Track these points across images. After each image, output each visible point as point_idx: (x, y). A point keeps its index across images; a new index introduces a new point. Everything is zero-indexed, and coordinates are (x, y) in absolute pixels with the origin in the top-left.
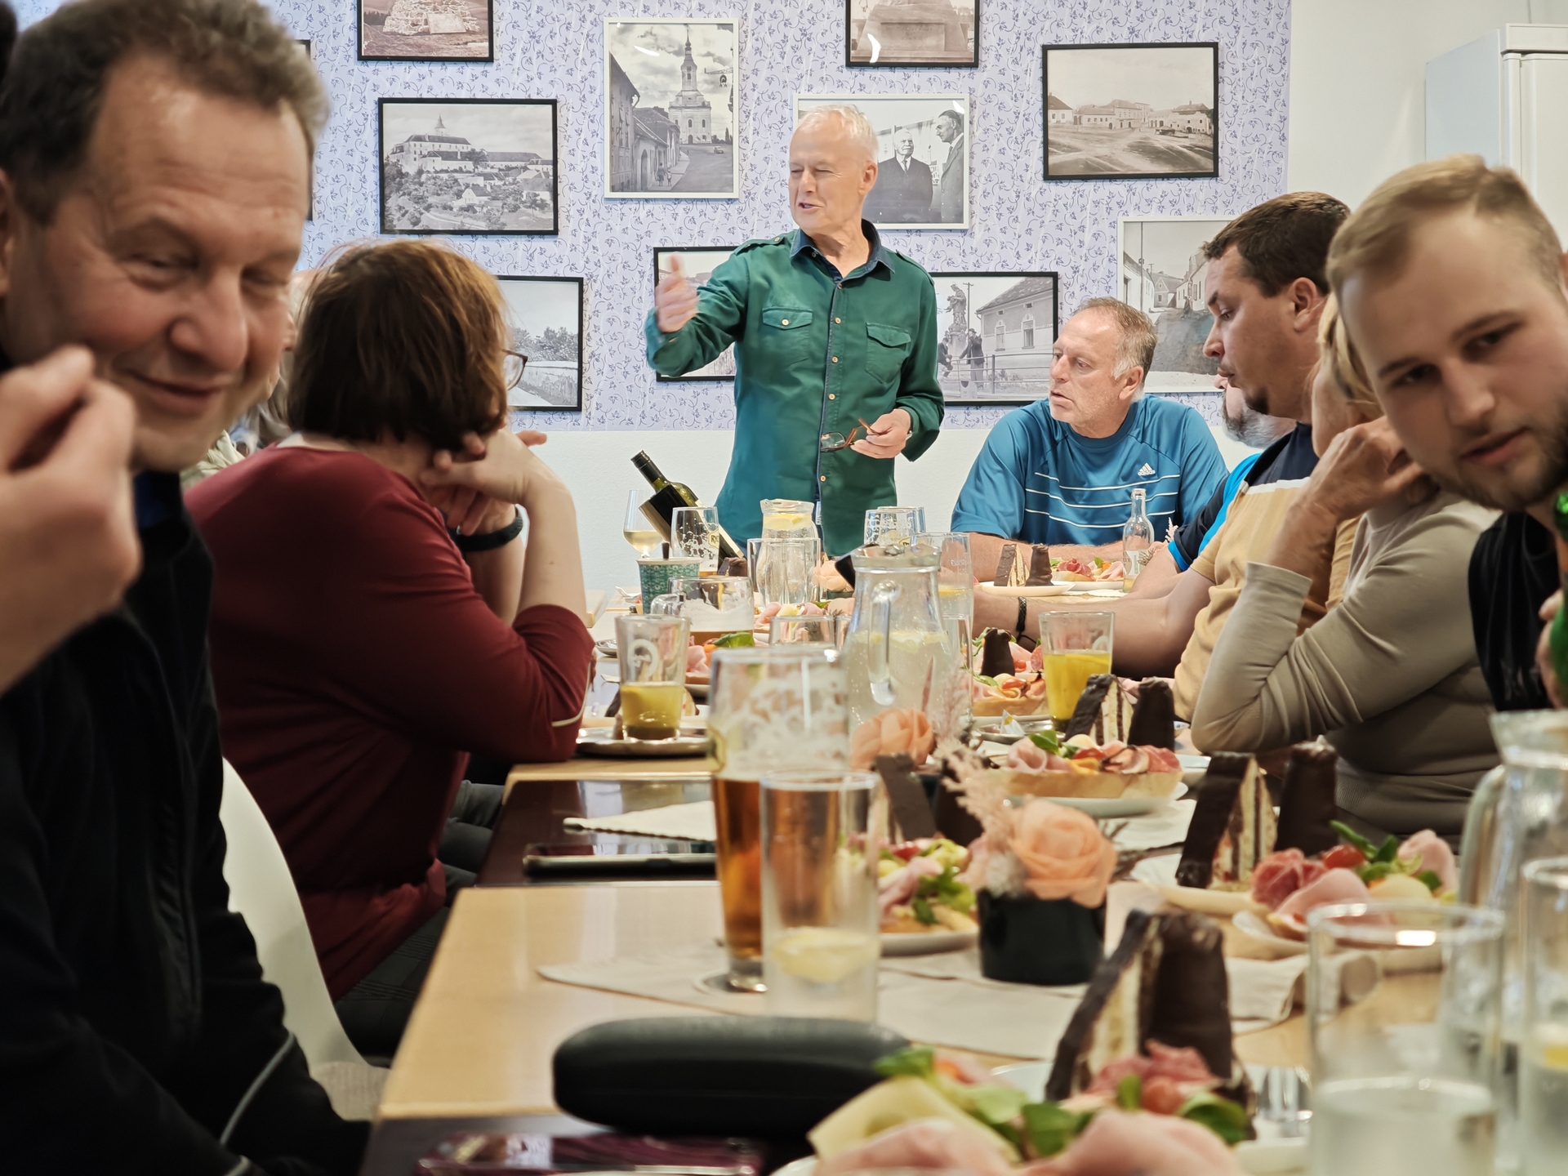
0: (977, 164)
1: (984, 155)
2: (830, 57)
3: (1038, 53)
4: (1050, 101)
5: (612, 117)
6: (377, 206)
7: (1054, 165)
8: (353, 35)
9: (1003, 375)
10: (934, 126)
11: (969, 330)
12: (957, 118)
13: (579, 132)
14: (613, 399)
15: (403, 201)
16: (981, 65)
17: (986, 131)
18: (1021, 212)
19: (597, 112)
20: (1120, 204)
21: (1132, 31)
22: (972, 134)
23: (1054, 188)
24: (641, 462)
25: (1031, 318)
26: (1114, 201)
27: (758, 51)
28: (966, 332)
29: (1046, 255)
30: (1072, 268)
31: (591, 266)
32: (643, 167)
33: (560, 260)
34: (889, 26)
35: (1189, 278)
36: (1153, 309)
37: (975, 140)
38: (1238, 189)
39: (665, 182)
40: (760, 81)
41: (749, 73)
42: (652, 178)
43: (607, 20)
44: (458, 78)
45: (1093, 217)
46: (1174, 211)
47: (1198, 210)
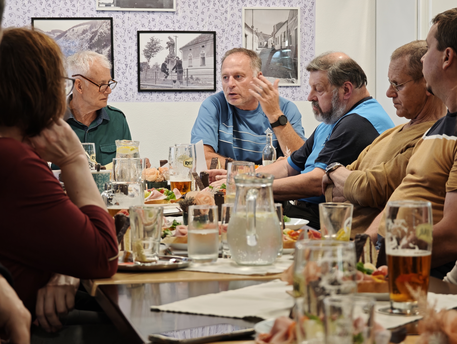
9: (192, 78)
11: (176, 57)
18: (199, 4)
20: (243, 1)
25: (204, 52)
28: (175, 58)
29: (210, 24)
30: (222, 30)
35: (273, 35)
36: (258, 49)
45: (231, 7)
46: (267, 5)
47: (277, 4)
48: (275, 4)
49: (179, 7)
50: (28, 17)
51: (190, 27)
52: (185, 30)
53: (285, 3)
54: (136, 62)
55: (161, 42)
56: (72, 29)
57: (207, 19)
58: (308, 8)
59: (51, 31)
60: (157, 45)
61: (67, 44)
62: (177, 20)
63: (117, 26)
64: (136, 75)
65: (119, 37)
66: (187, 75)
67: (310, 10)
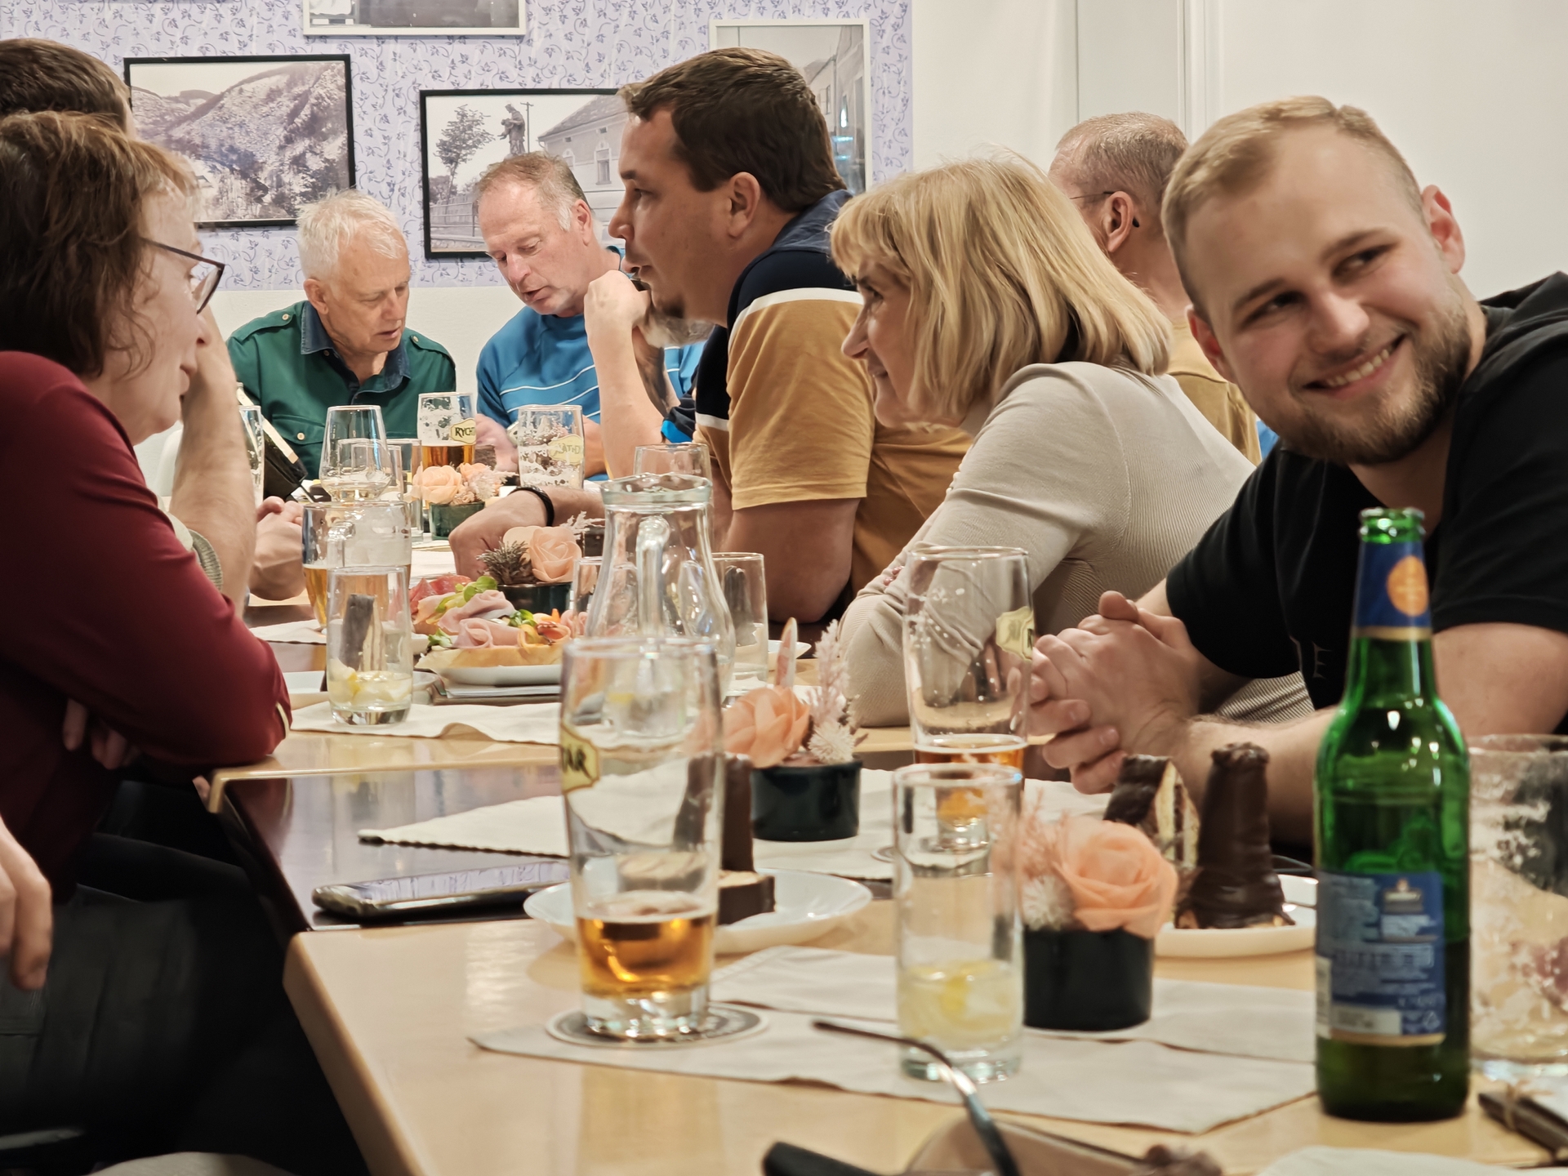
20: (712, 5)
45: (679, 20)
46: (777, 13)
47: (806, 10)
48: (799, 10)
49: (534, 24)
50: (115, 57)
51: (566, 79)
52: (553, 87)
53: (828, 9)
54: (418, 175)
55: (485, 120)
56: (238, 88)
57: (612, 55)
58: (892, 20)
59: (178, 94)
60: (474, 130)
61: (225, 129)
62: (530, 58)
63: (364, 77)
64: (420, 213)
65: (370, 110)
67: (896, 27)
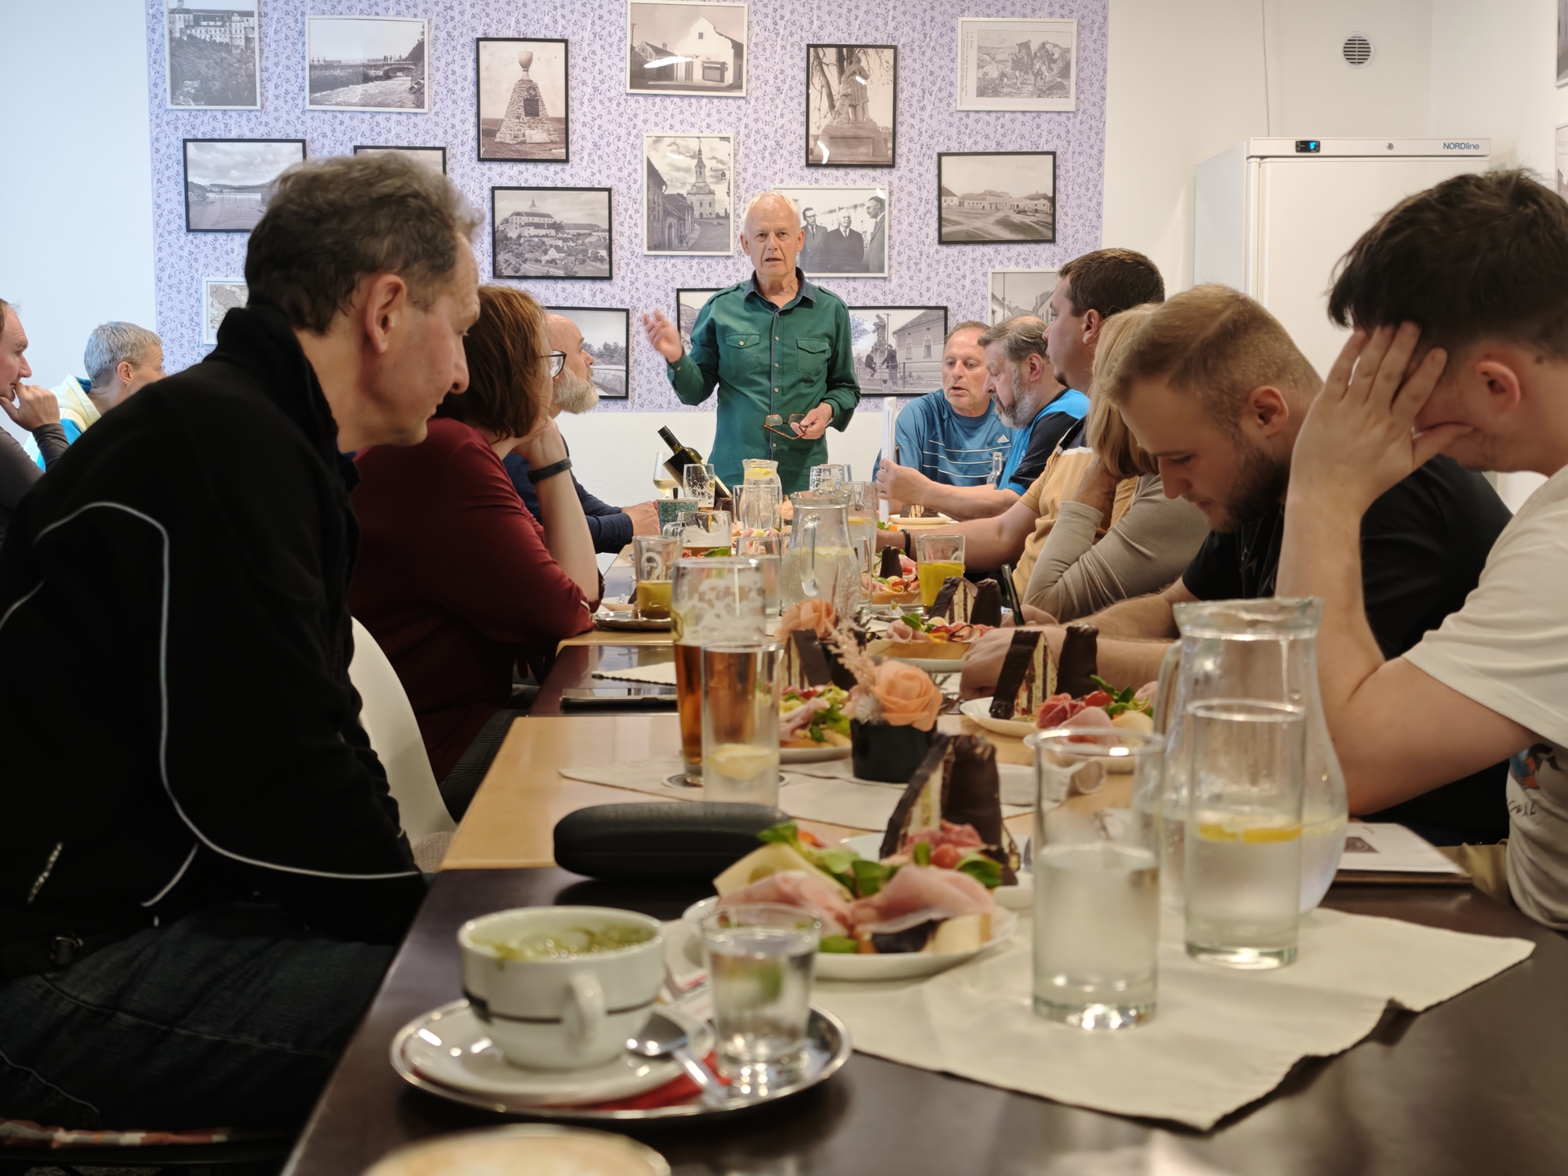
0: (894, 233)
1: (899, 227)
2: (795, 160)
3: (935, 158)
4: (943, 191)
5: (648, 200)
6: (490, 260)
7: (946, 234)
8: (474, 144)
9: (910, 376)
10: (865, 207)
11: (888, 345)
12: (880, 201)
13: (626, 210)
14: (649, 391)
15: (508, 256)
16: (897, 166)
17: (900, 210)
18: (923, 265)
19: (639, 197)
20: (990, 261)
21: (998, 143)
22: (890, 212)
23: (945, 250)
24: (665, 434)
25: (930, 337)
26: (986, 258)
27: (747, 156)
28: (886, 347)
29: (939, 295)
30: (957, 303)
31: (634, 301)
32: (669, 234)
33: (613, 297)
34: (834, 139)
37: (893, 217)
38: (1069, 251)
39: (684, 244)
40: (748, 175)
41: (741, 170)
42: (675, 241)
43: (645, 134)
44: (545, 173)
45: (972, 269)
47: (1042, 264)
51: (909, 301)
52: (902, 305)
57: (935, 288)
62: (890, 290)
66: (904, 372)
